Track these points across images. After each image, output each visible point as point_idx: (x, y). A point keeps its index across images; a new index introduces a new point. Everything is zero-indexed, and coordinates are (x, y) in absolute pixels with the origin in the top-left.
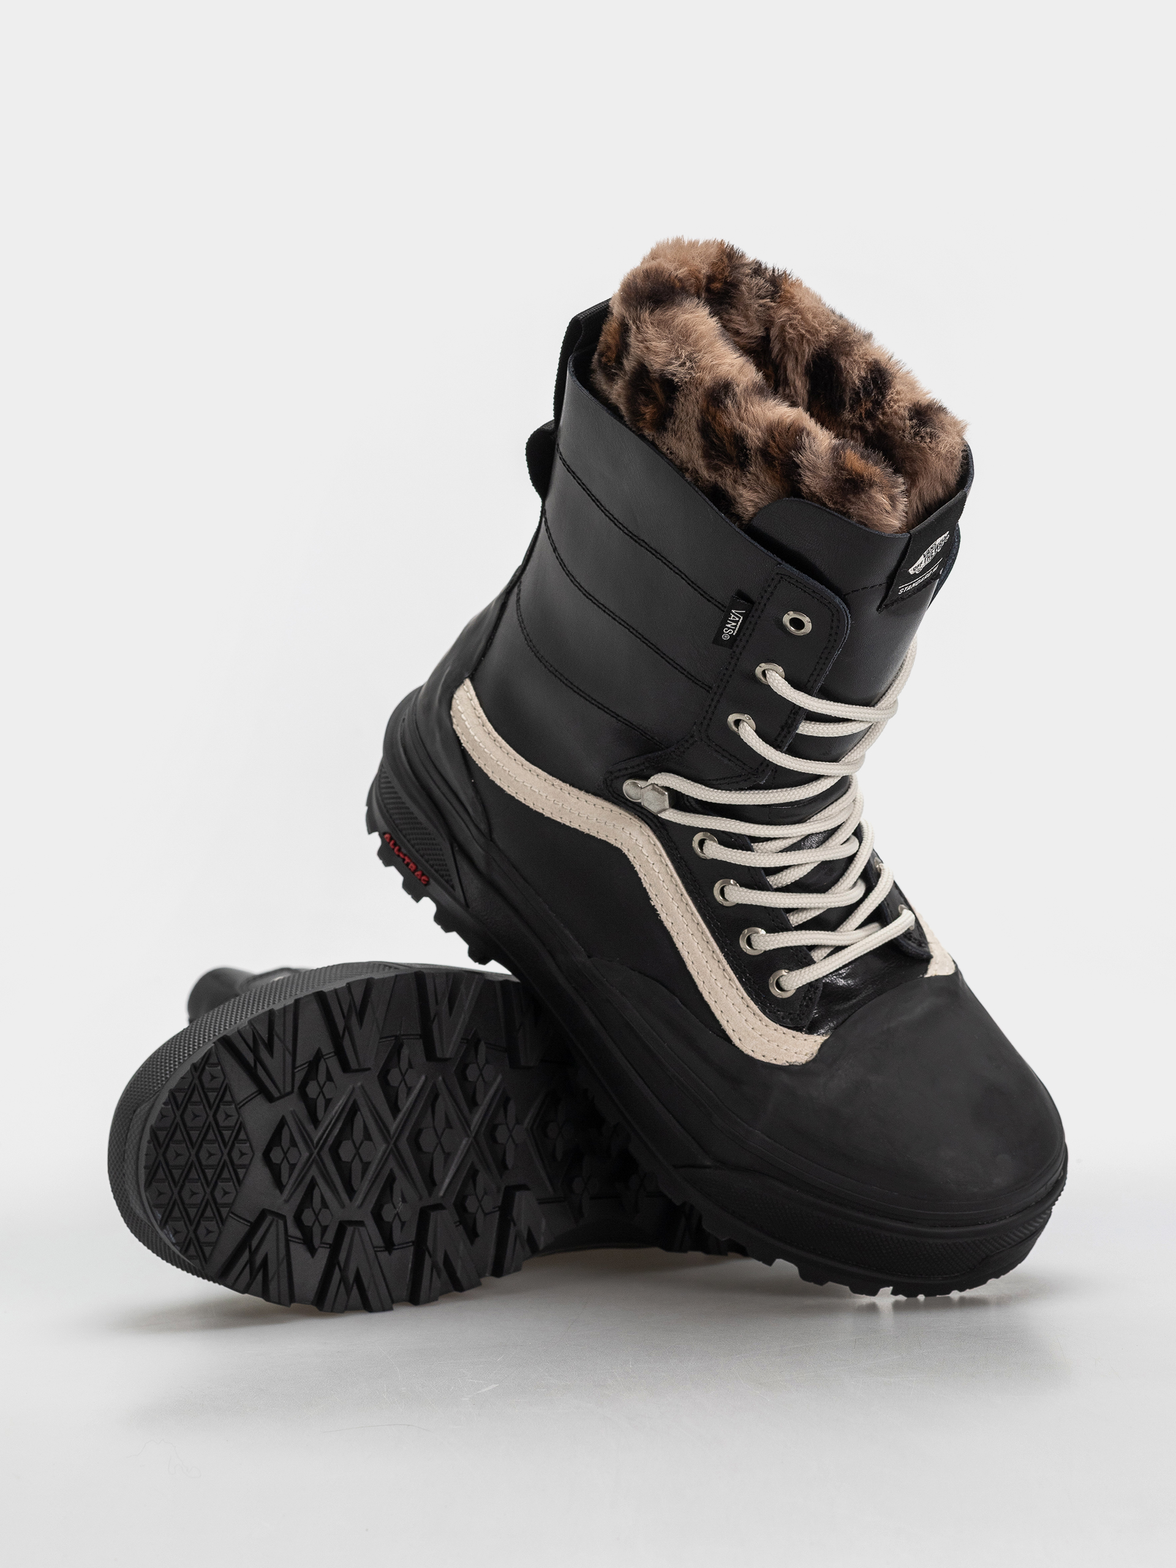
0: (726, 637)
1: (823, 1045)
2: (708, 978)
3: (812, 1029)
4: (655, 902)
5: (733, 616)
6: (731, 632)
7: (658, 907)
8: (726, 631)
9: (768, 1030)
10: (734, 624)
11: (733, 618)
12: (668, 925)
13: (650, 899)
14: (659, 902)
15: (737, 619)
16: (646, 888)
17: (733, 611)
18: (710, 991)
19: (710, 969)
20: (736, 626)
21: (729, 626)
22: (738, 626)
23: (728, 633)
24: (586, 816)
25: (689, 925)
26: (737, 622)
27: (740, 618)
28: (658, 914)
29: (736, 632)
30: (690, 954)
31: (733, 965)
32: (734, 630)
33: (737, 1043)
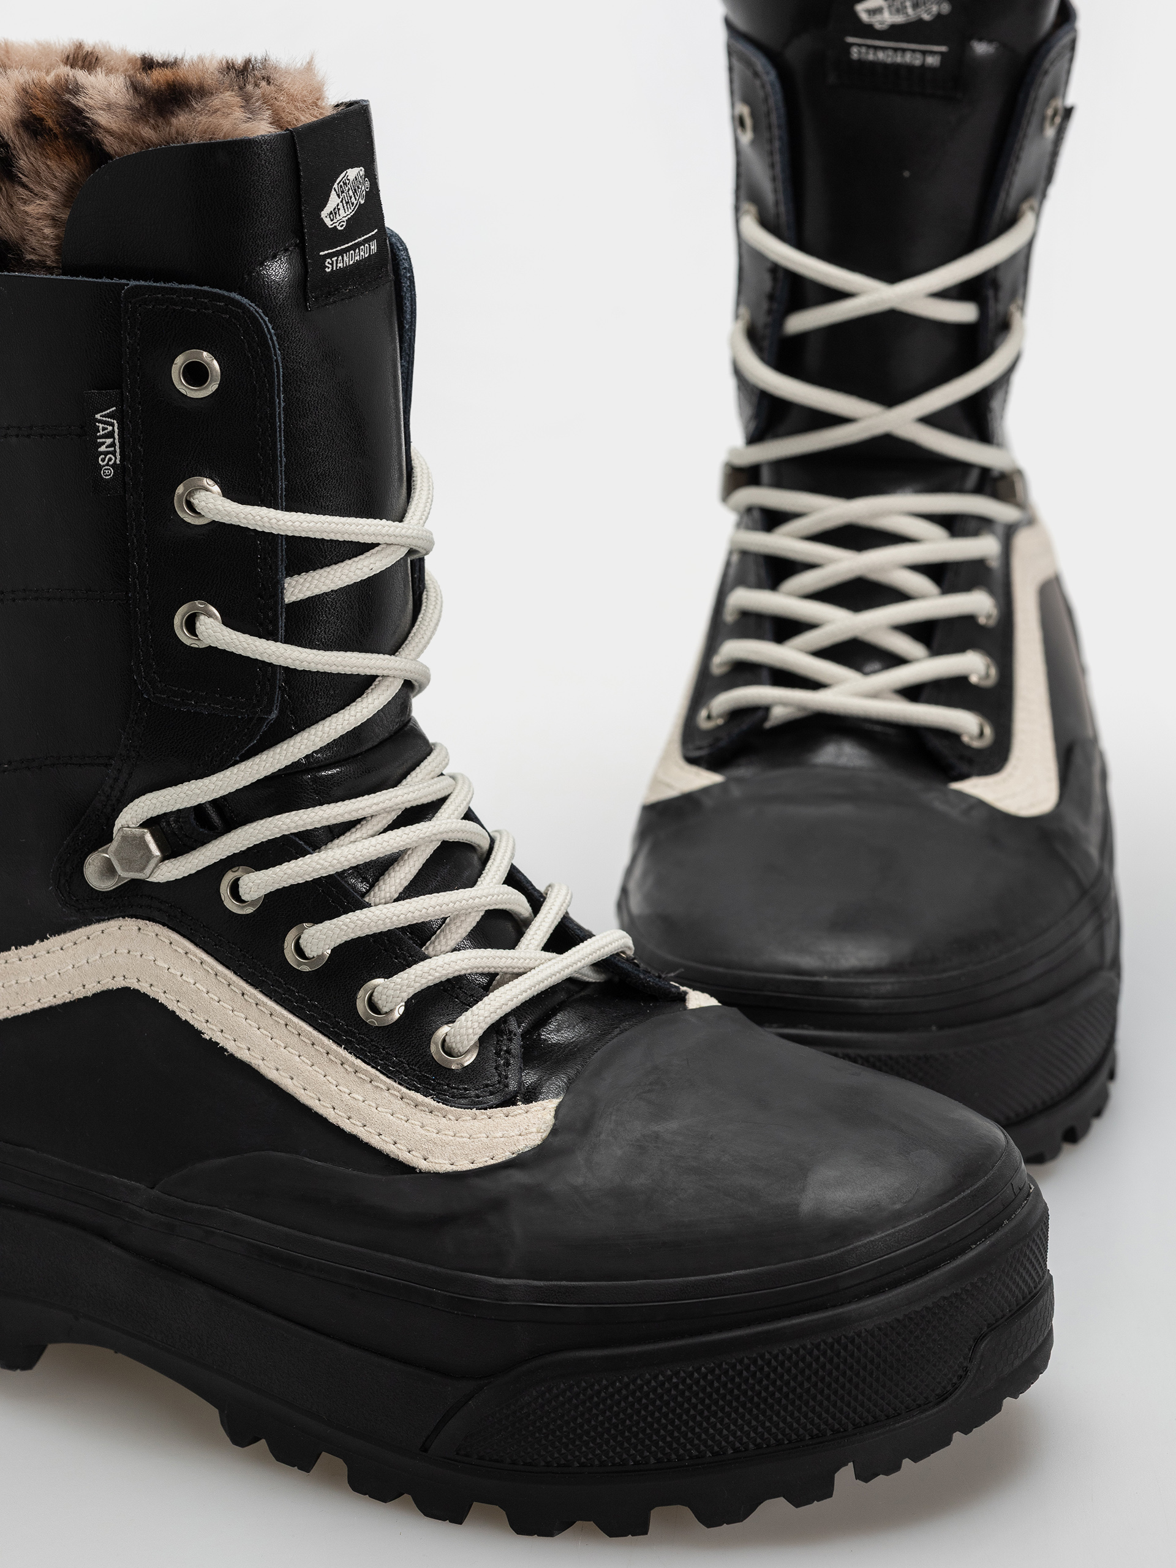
0: (108, 473)
1: (558, 1110)
2: (337, 1096)
3: (530, 1095)
4: (209, 1032)
5: (101, 426)
6: (110, 459)
7: (218, 1038)
8: (103, 460)
9: (462, 1123)
10: (109, 441)
11: (104, 429)
12: (243, 1055)
13: (201, 1032)
14: (214, 1028)
15: (110, 428)
16: (188, 1020)
17: (98, 416)
18: (349, 1114)
19: (335, 1083)
20: (113, 445)
21: (103, 449)
22: (117, 441)
23: (107, 464)
24: (56, 972)
25: (275, 1035)
26: (110, 435)
27: (112, 425)
28: (222, 1048)
29: (118, 457)
30: (295, 1078)
31: (366, 1056)
32: (114, 453)
33: (423, 1165)
